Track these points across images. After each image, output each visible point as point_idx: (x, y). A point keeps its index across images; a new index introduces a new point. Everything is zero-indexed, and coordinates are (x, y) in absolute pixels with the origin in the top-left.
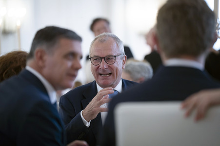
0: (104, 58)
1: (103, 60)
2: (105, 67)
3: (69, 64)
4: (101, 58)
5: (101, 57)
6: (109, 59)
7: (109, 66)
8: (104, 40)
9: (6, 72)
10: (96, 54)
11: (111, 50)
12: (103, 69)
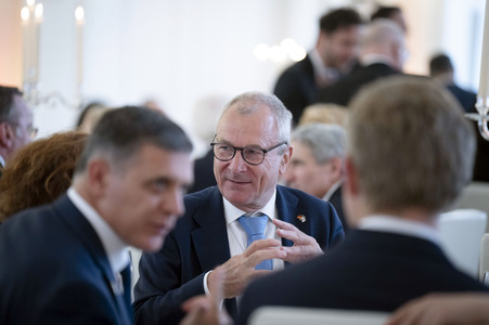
0: (242, 149)
1: (238, 153)
2: (240, 169)
3: (154, 200)
4: (236, 149)
5: (236, 145)
6: (252, 152)
7: (248, 168)
8: (249, 112)
9: (51, 176)
10: (228, 138)
11: (259, 134)
12: (235, 174)
